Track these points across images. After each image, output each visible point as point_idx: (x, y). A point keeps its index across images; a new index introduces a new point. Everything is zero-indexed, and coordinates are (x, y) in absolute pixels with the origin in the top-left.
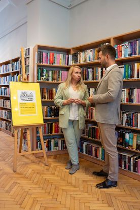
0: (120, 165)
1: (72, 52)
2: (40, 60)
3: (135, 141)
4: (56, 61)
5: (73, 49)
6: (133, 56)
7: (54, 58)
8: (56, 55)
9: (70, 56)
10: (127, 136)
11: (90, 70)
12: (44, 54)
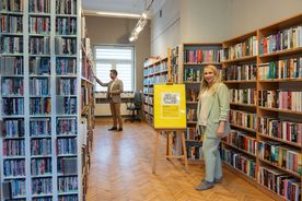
0: (266, 184)
1: (224, 46)
2: (186, 59)
3: (281, 156)
4: (205, 58)
5: (226, 43)
6: (278, 52)
7: (202, 56)
8: (205, 52)
9: (222, 52)
10: (273, 149)
11: (239, 68)
12: (191, 53)
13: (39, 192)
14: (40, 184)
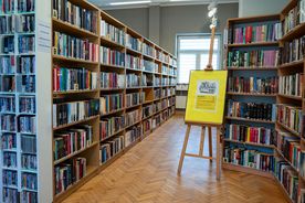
2: (231, 39)
4: (256, 36)
13: (9, 165)
14: (9, 158)
